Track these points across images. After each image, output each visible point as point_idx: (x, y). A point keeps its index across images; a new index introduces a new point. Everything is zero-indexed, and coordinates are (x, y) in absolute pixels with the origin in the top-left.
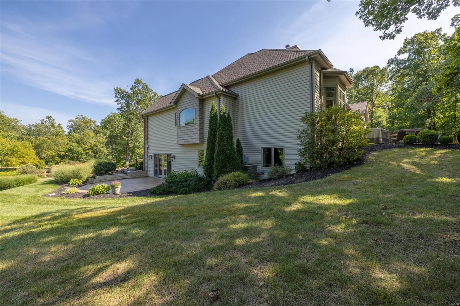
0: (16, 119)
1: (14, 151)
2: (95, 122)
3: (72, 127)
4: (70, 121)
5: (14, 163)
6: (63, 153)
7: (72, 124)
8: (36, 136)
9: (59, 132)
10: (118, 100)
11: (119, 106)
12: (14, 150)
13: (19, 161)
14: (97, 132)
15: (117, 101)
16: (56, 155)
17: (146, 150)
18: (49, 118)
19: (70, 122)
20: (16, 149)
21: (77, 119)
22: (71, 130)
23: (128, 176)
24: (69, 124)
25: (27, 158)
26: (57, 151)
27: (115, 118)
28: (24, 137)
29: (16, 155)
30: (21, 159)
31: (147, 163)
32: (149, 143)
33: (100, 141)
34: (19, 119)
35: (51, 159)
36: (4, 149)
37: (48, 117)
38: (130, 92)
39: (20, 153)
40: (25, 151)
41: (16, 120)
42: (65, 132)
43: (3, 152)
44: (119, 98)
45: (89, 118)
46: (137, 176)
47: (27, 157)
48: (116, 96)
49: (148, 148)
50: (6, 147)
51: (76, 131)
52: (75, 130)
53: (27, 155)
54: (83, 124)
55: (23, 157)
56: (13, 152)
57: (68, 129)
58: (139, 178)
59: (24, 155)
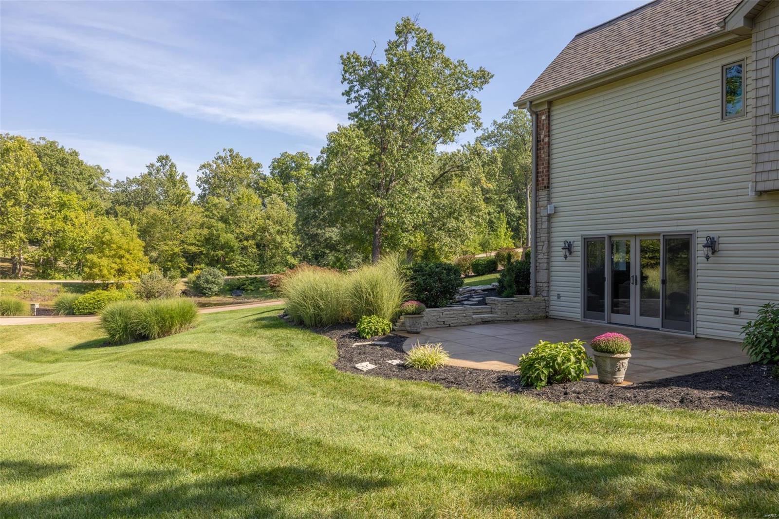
0: (99, 168)
1: (103, 243)
2: (259, 165)
3: (206, 182)
4: (203, 166)
5: (105, 272)
6: (193, 249)
7: (208, 173)
8: (141, 206)
9: (183, 195)
10: (351, 89)
11: (353, 107)
12: (104, 239)
13: (113, 265)
14: (264, 192)
15: (347, 93)
16: (181, 254)
17: (545, 225)
18: (164, 159)
19: (204, 170)
20: (107, 237)
21: (219, 161)
22: (204, 189)
23: (491, 313)
24: (200, 175)
25: (128, 259)
26: (183, 242)
27: (349, 140)
28: (119, 208)
29: (107, 252)
30: (118, 261)
31: (548, 269)
32: (553, 200)
33: (275, 214)
34: (104, 168)
35: (169, 263)
36: (83, 237)
37: (160, 159)
38: (382, 61)
39: (114, 246)
40: (123, 241)
41: (99, 172)
42: (193, 194)
43: (81, 246)
44: (355, 83)
45: (245, 157)
46: (521, 316)
47: (127, 256)
48: (344, 79)
49: (549, 216)
50: (86, 232)
51: (218, 191)
52: (214, 190)
53: (128, 251)
54: (232, 173)
55: (121, 257)
56: (101, 245)
57: (200, 186)
58: (525, 321)
59: (122, 252)
